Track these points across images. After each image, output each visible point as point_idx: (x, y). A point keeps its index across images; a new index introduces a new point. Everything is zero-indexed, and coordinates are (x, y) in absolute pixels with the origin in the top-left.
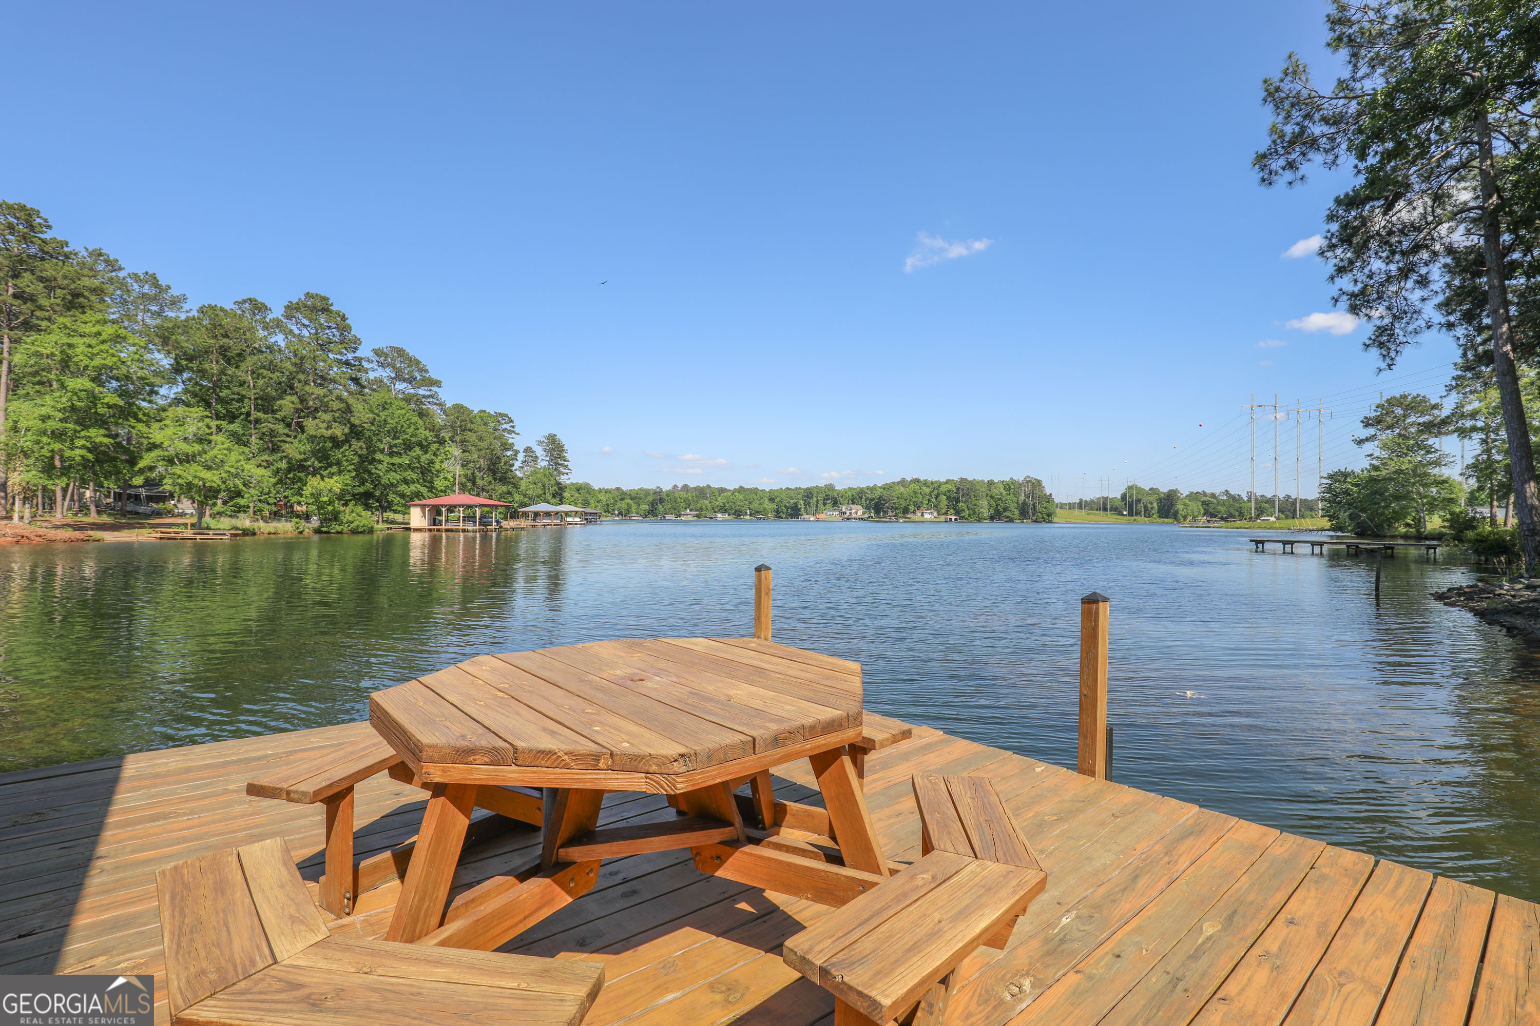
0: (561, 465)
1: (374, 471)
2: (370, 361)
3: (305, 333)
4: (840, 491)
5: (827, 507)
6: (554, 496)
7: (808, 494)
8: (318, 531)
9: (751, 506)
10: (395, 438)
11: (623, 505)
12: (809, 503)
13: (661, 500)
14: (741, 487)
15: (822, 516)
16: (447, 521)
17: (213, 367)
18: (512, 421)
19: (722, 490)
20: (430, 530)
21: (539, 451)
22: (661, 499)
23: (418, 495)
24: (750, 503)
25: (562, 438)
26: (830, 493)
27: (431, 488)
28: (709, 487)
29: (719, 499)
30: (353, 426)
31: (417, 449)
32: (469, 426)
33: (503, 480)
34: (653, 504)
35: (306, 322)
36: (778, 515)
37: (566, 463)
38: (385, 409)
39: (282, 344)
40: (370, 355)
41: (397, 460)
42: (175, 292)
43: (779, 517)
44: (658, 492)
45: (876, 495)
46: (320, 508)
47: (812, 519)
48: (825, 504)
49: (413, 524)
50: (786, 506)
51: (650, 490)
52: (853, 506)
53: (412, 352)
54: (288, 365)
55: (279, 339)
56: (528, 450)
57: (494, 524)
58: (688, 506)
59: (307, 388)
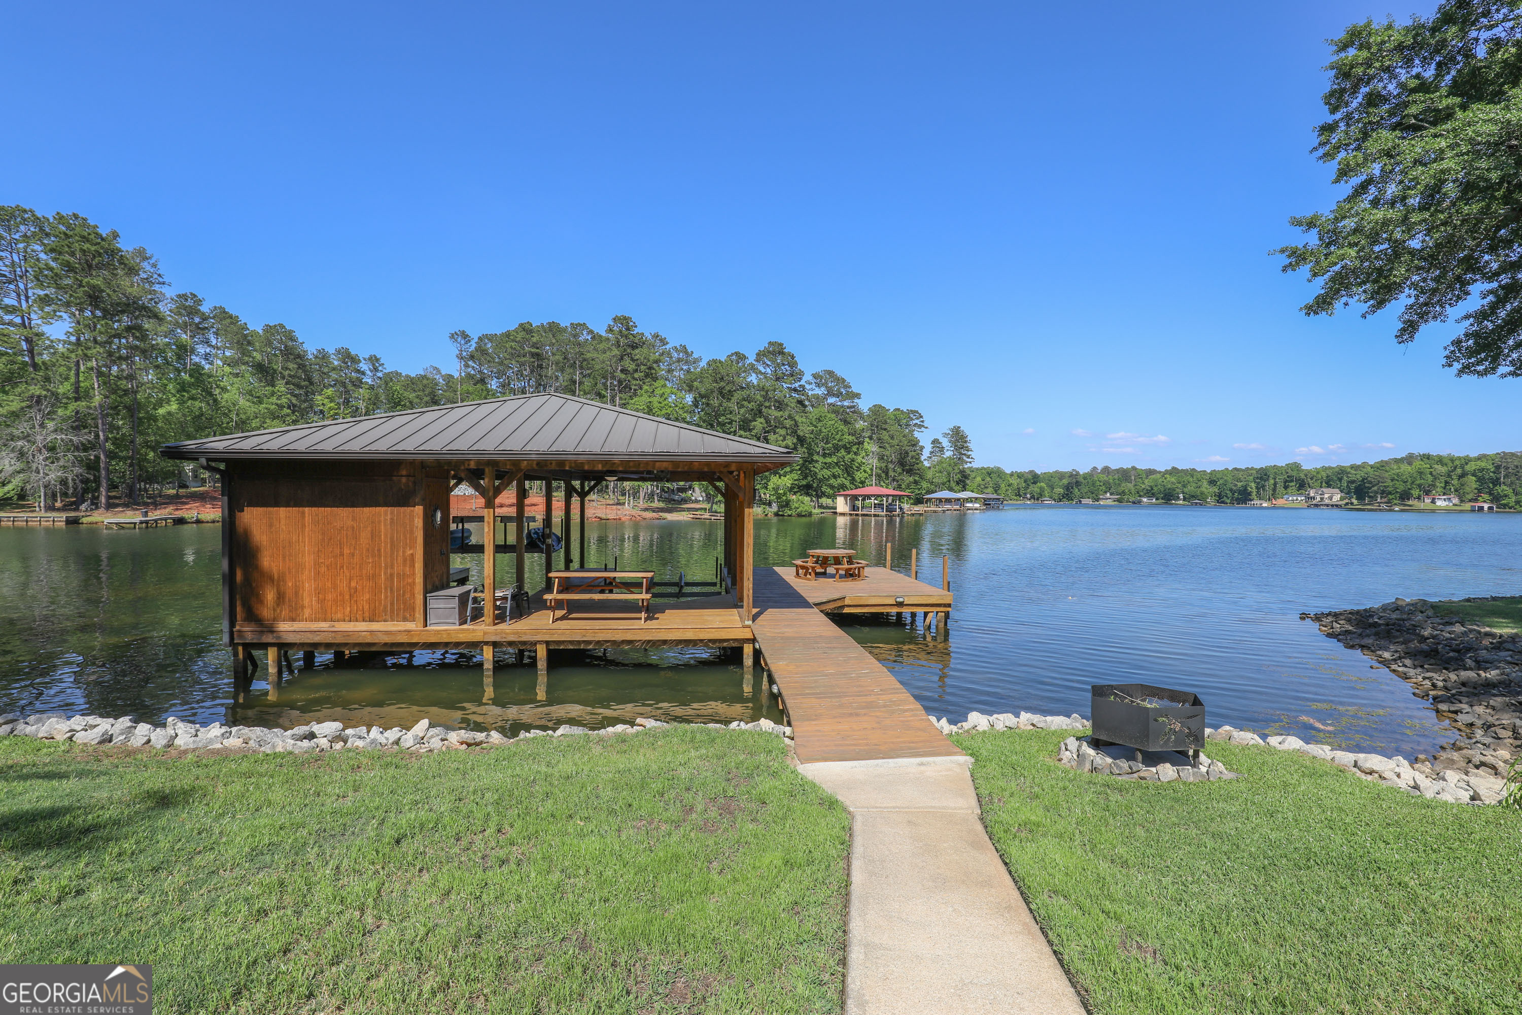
0: (965, 454)
1: (812, 469)
2: (810, 383)
3: (768, 371)
4: (1309, 471)
5: (1289, 490)
6: (958, 483)
7: (1262, 476)
8: (776, 514)
9: (1186, 490)
10: (827, 443)
11: (1035, 489)
12: (1264, 486)
13: (1078, 484)
14: (1174, 468)
15: (1280, 502)
16: (862, 508)
17: (715, 402)
18: (921, 417)
19: (1150, 472)
20: (851, 515)
21: (945, 443)
22: (1077, 482)
23: (843, 487)
24: (1184, 486)
25: (966, 429)
26: (1294, 474)
27: (853, 481)
28: (1134, 468)
29: (1146, 481)
30: (798, 436)
31: (842, 451)
32: (884, 426)
33: (910, 472)
34: (1068, 488)
35: (769, 363)
36: (1220, 499)
37: (970, 453)
38: (820, 421)
39: (755, 382)
40: (810, 378)
41: (828, 460)
42: (695, 356)
43: (1223, 502)
44: (1073, 475)
45: (1359, 475)
46: (778, 498)
47: (1265, 505)
48: (1286, 487)
49: (839, 510)
50: (1231, 490)
51: (1066, 473)
52: (1325, 490)
53: (839, 373)
54: (758, 397)
55: (753, 379)
56: (935, 442)
57: (898, 510)
58: (1108, 489)
59: (770, 411)
